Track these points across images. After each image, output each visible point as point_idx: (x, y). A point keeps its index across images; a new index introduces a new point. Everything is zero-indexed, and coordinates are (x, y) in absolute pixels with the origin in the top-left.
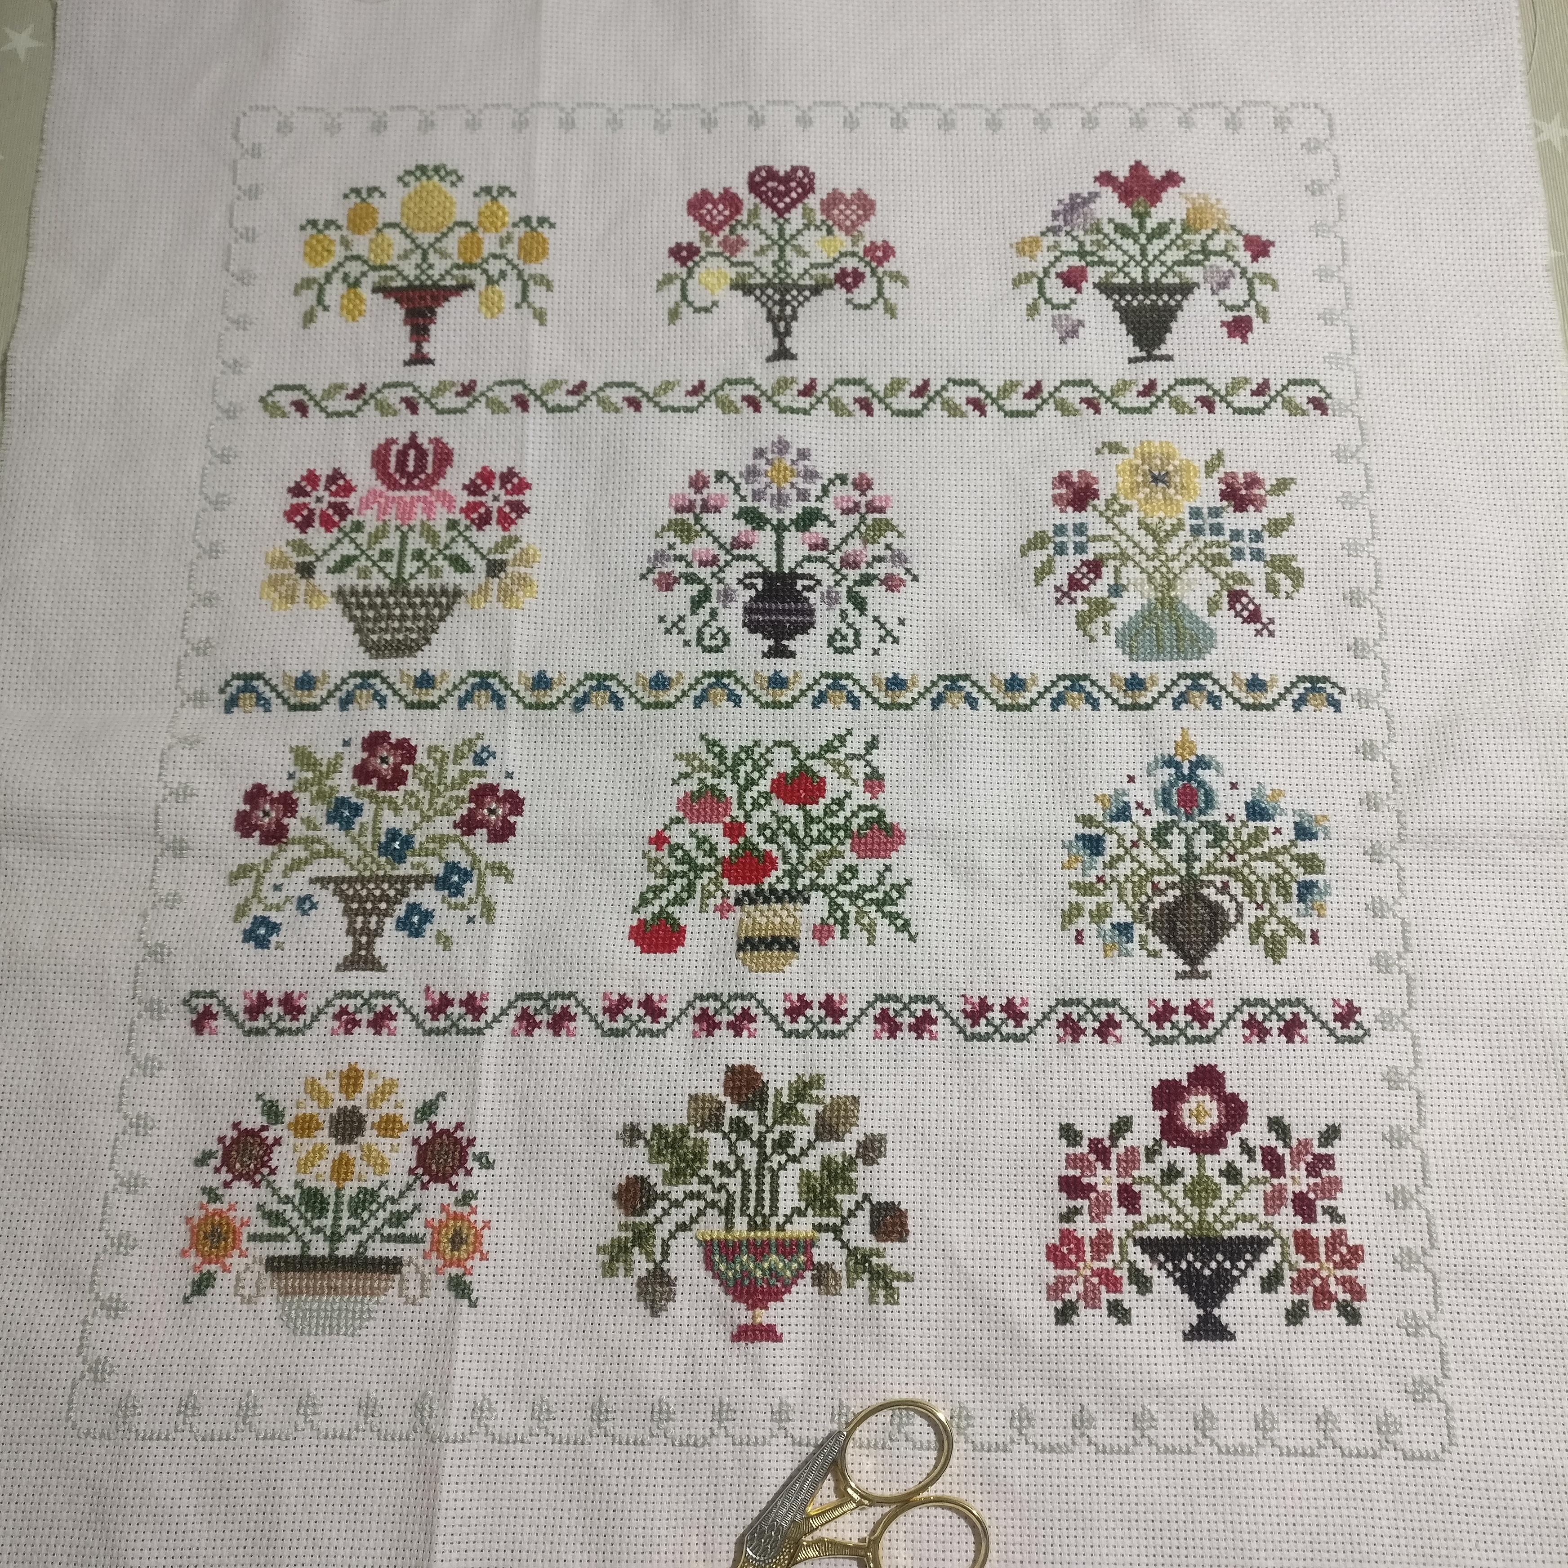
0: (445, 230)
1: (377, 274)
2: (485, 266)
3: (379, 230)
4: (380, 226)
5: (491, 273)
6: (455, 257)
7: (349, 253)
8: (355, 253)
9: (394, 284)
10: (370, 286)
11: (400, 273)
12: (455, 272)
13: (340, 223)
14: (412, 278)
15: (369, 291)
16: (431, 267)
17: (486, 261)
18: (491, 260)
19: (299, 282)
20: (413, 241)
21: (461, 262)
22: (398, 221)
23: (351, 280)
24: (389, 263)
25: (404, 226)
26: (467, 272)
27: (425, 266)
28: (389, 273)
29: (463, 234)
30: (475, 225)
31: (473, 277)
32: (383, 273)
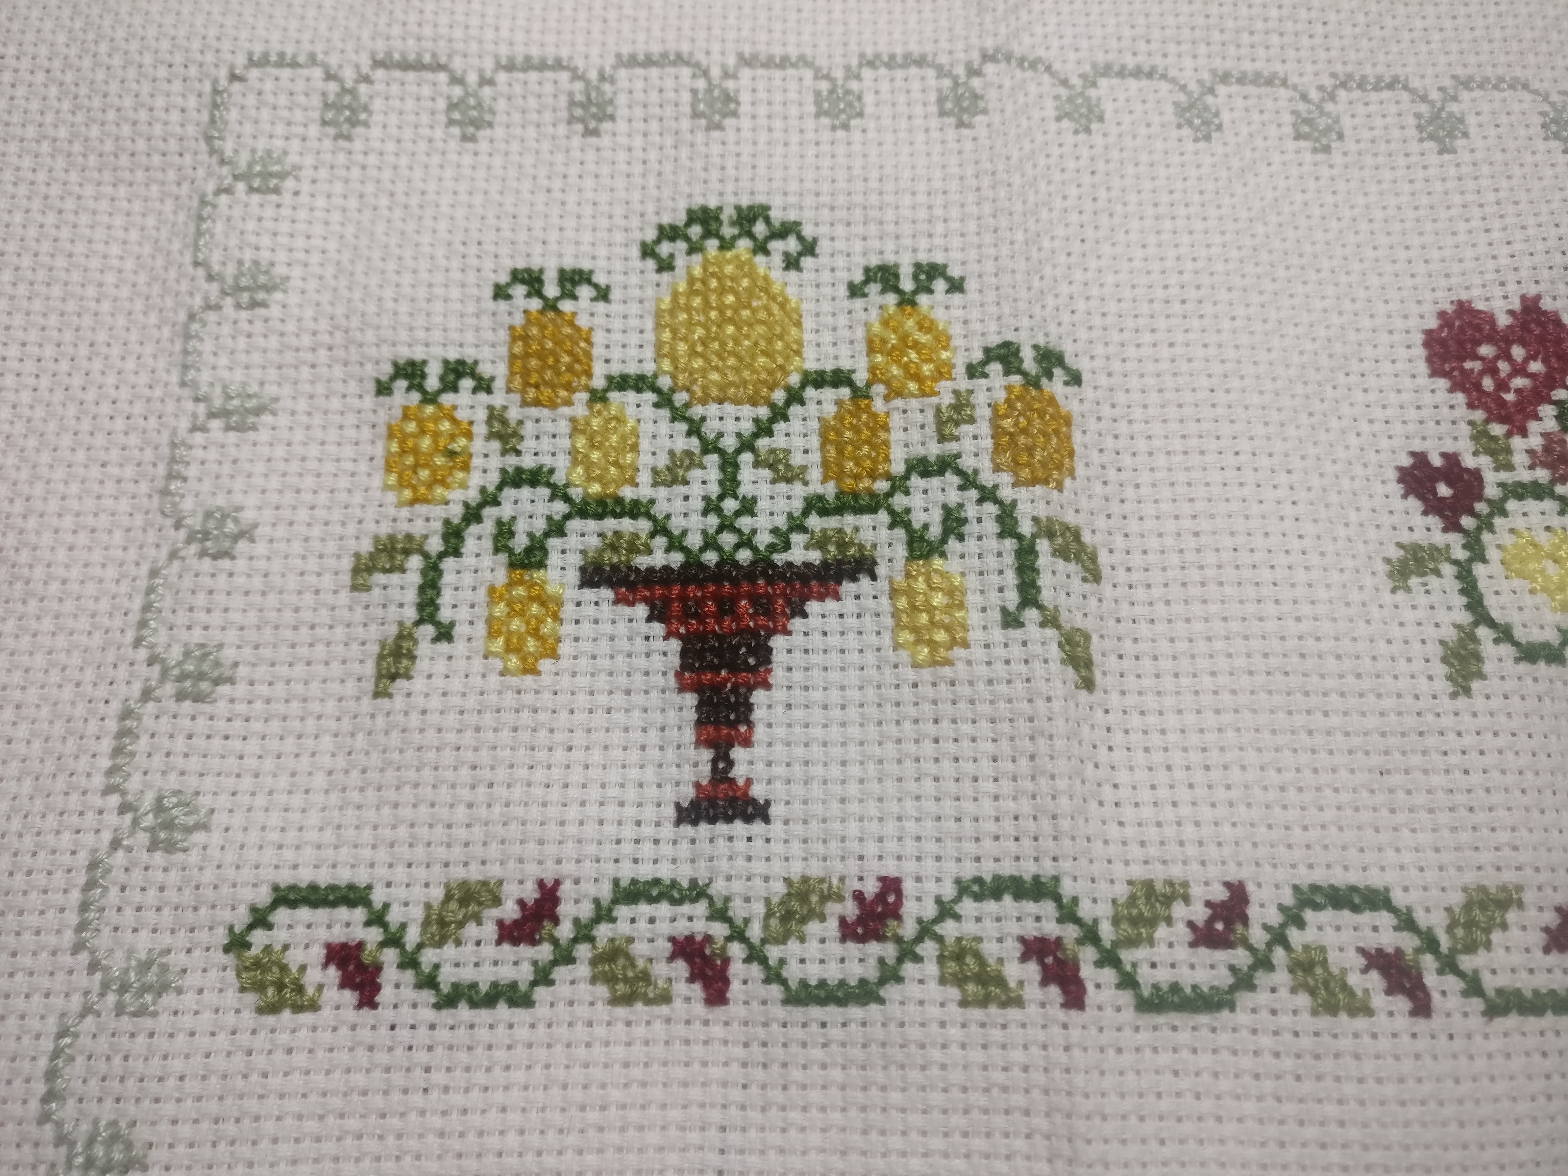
0: (779, 396)
1: (592, 525)
2: (899, 501)
3: (598, 397)
4: (599, 382)
5: (918, 519)
6: (815, 474)
7: (512, 461)
8: (528, 462)
9: (642, 561)
10: (575, 560)
11: (660, 529)
12: (814, 522)
13: (485, 370)
14: (694, 541)
15: (573, 576)
16: (748, 507)
17: (899, 484)
18: (916, 481)
19: (366, 546)
20: (695, 429)
21: (830, 490)
22: (649, 368)
23: (520, 542)
24: (628, 493)
25: (665, 382)
26: (849, 520)
27: (730, 505)
28: (626, 524)
29: (830, 409)
30: (861, 377)
31: (866, 536)
32: (610, 524)
